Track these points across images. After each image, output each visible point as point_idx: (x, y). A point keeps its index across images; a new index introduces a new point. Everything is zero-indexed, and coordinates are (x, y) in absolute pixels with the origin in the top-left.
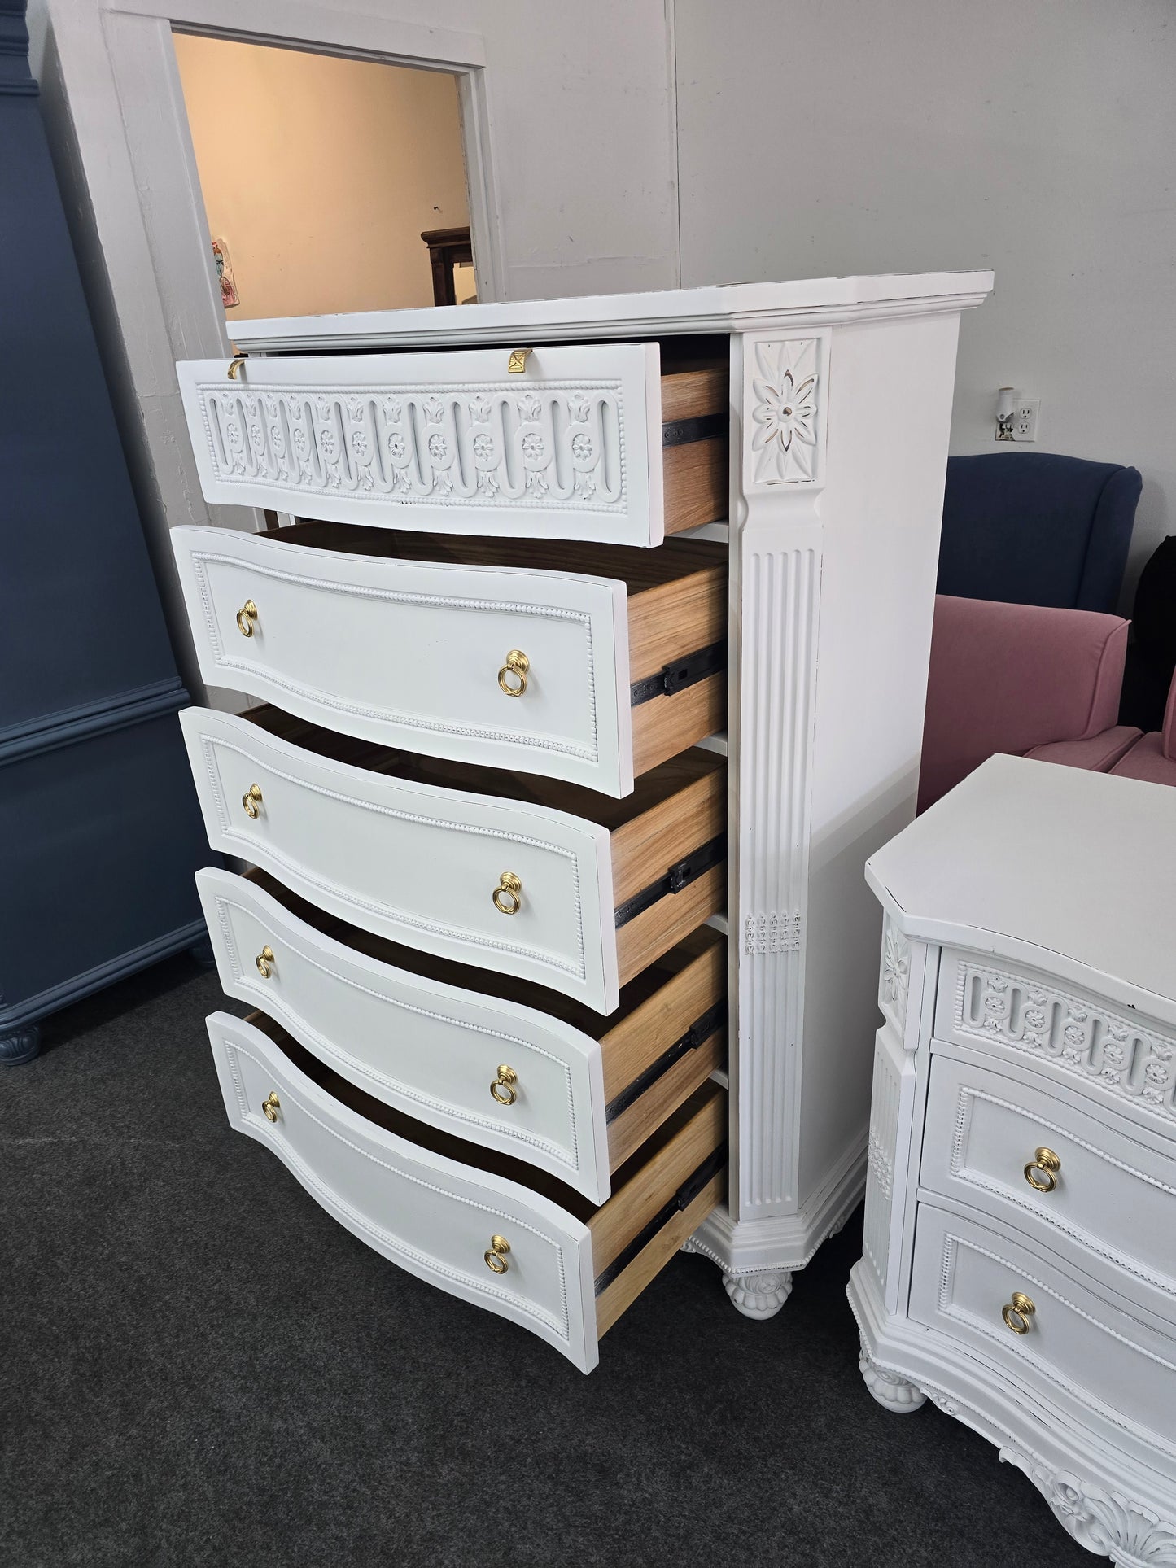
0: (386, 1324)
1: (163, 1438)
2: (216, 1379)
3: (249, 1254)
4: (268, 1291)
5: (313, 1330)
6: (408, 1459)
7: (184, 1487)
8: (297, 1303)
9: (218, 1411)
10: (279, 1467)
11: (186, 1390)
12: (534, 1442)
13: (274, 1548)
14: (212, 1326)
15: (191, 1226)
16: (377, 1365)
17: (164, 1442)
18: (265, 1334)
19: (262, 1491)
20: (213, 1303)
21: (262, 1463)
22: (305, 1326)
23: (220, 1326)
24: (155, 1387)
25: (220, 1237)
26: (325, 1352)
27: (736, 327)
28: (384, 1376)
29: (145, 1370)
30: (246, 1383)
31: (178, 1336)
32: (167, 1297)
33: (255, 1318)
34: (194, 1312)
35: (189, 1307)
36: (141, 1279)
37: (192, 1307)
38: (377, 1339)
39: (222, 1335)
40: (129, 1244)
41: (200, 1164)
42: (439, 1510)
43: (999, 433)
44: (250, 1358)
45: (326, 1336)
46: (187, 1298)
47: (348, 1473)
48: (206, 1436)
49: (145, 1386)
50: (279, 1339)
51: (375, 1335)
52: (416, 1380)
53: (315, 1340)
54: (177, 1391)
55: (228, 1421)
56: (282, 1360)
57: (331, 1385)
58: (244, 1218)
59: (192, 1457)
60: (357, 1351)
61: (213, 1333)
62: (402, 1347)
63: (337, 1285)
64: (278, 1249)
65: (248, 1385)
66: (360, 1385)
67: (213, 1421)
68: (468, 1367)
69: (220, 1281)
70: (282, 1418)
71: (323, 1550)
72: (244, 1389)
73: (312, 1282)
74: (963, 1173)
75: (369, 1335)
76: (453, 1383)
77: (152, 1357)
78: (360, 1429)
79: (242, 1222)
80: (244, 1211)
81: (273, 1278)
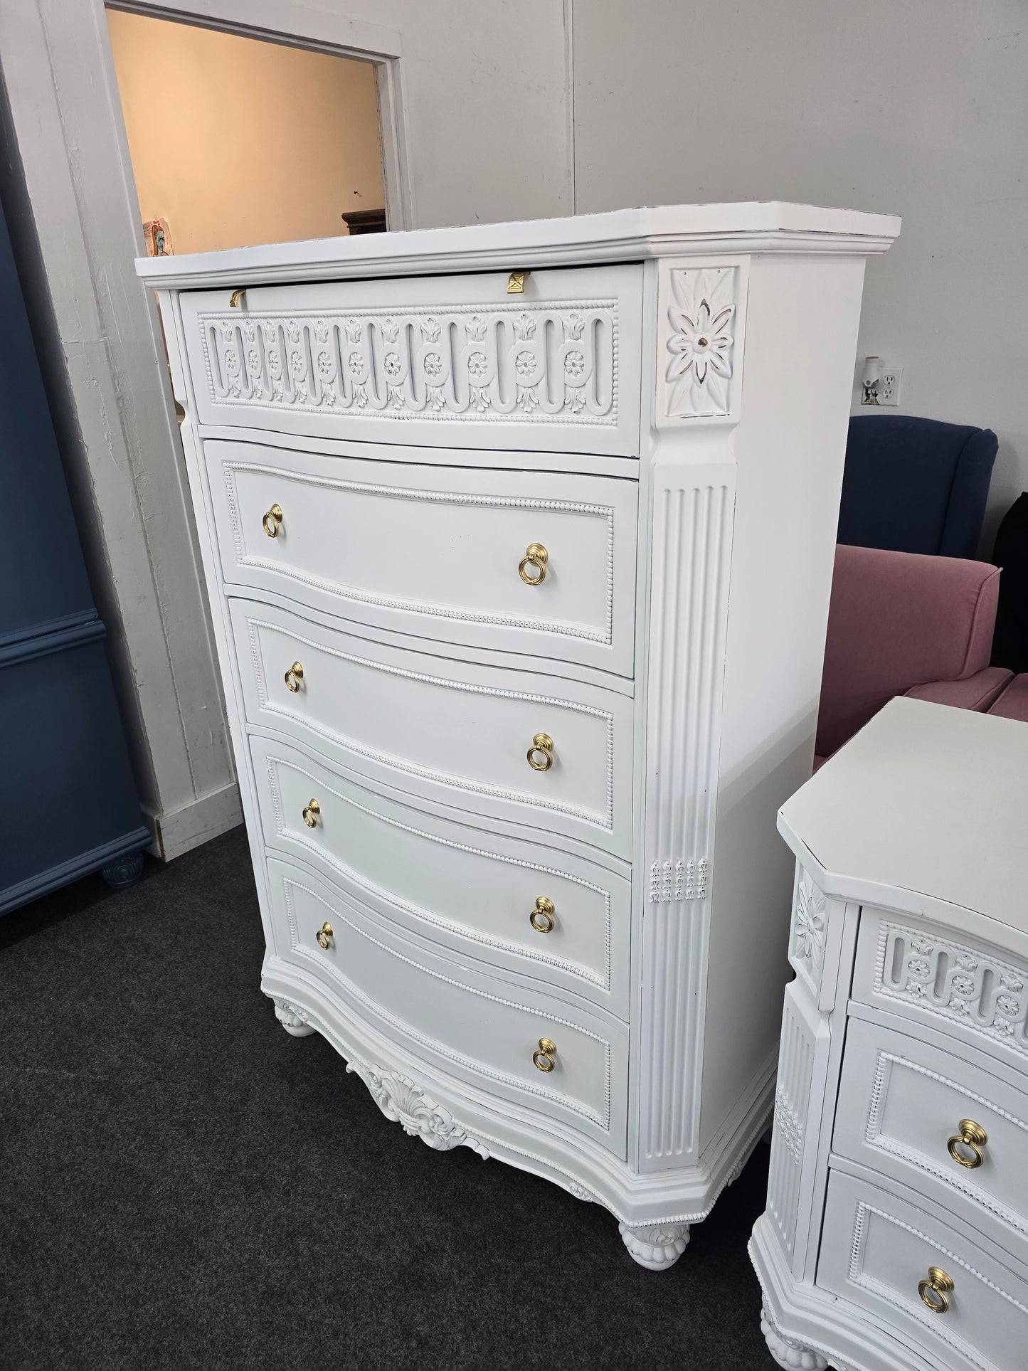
0: (274, 1276)
2: (93, 1338)
3: (136, 1196)
4: (154, 1237)
5: (198, 1282)
8: (183, 1251)
11: (61, 1351)
14: (94, 1277)
15: (80, 1164)
16: (261, 1323)
18: (148, 1287)
20: (96, 1250)
22: (189, 1277)
23: (101, 1277)
24: (30, 1347)
25: (109, 1176)
26: (209, 1308)
27: (652, 251)
28: (269, 1336)
29: (20, 1327)
30: (125, 1343)
31: (57, 1288)
32: (49, 1244)
33: (138, 1267)
34: (76, 1262)
35: (71, 1255)
36: (24, 1224)
37: (74, 1256)
38: (263, 1293)
39: (103, 1288)
40: (15, 1184)
41: (94, 1095)
43: (865, 398)
44: (131, 1315)
45: (211, 1289)
46: (69, 1245)
49: (19, 1346)
50: (162, 1293)
51: (262, 1287)
52: (302, 1341)
53: (199, 1293)
56: (164, 1317)
57: (213, 1345)
58: (134, 1155)
60: (241, 1306)
61: (94, 1286)
62: (289, 1302)
63: (225, 1231)
64: (167, 1191)
65: (126, 1345)
66: (243, 1347)
68: (356, 1325)
69: (105, 1225)
72: (122, 1351)
73: (199, 1227)
74: (880, 1140)
75: (255, 1289)
76: (340, 1344)
77: (29, 1312)
79: (132, 1160)
80: (135, 1148)
81: (160, 1223)
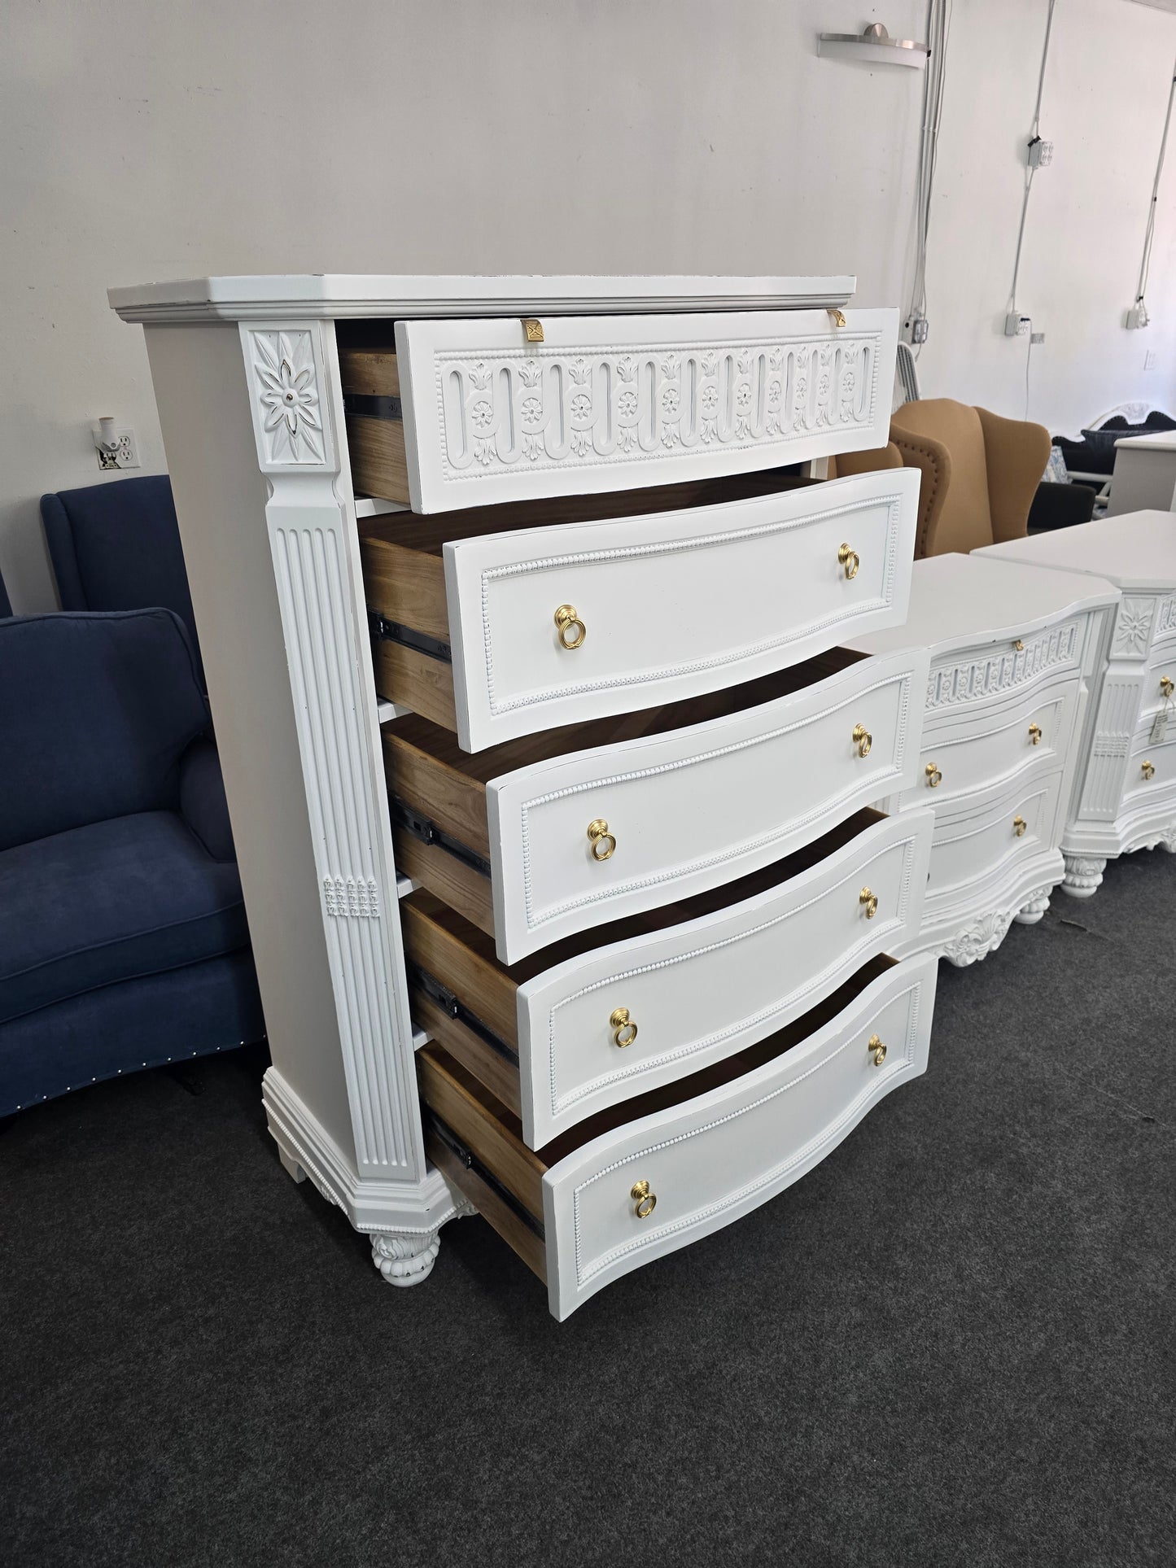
1: (862, 1517)
2: (791, 1465)
4: (678, 1416)
6: (891, 1288)
7: (919, 1487)
8: (703, 1384)
9: (832, 1460)
10: (897, 1394)
12: (876, 1201)
13: (976, 1396)
14: (718, 1478)
15: (543, 1524)
16: (792, 1309)
17: (867, 1516)
19: (923, 1409)
21: (894, 1411)
22: (736, 1375)
25: (575, 1481)
29: (769, 1554)
31: (726, 1517)
35: (684, 1510)
37: (685, 1505)
42: (936, 1269)
43: (102, 463)
46: (668, 1514)
47: (904, 1336)
48: (862, 1470)
49: (793, 1550)
51: (757, 1309)
54: (804, 1509)
55: (845, 1447)
56: (777, 1397)
59: (886, 1483)
60: (773, 1327)
65: (803, 1430)
67: (845, 1463)
70: (844, 1394)
71: (975, 1356)
77: (751, 1547)
78: (860, 1325)
79: (559, 1454)
80: (539, 1453)
81: (661, 1411)
